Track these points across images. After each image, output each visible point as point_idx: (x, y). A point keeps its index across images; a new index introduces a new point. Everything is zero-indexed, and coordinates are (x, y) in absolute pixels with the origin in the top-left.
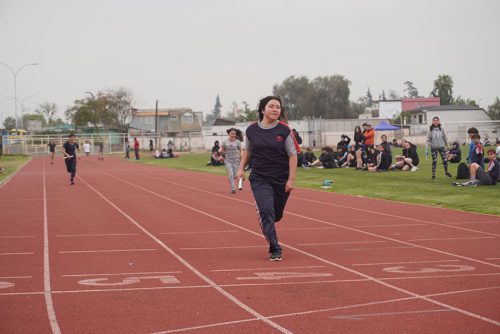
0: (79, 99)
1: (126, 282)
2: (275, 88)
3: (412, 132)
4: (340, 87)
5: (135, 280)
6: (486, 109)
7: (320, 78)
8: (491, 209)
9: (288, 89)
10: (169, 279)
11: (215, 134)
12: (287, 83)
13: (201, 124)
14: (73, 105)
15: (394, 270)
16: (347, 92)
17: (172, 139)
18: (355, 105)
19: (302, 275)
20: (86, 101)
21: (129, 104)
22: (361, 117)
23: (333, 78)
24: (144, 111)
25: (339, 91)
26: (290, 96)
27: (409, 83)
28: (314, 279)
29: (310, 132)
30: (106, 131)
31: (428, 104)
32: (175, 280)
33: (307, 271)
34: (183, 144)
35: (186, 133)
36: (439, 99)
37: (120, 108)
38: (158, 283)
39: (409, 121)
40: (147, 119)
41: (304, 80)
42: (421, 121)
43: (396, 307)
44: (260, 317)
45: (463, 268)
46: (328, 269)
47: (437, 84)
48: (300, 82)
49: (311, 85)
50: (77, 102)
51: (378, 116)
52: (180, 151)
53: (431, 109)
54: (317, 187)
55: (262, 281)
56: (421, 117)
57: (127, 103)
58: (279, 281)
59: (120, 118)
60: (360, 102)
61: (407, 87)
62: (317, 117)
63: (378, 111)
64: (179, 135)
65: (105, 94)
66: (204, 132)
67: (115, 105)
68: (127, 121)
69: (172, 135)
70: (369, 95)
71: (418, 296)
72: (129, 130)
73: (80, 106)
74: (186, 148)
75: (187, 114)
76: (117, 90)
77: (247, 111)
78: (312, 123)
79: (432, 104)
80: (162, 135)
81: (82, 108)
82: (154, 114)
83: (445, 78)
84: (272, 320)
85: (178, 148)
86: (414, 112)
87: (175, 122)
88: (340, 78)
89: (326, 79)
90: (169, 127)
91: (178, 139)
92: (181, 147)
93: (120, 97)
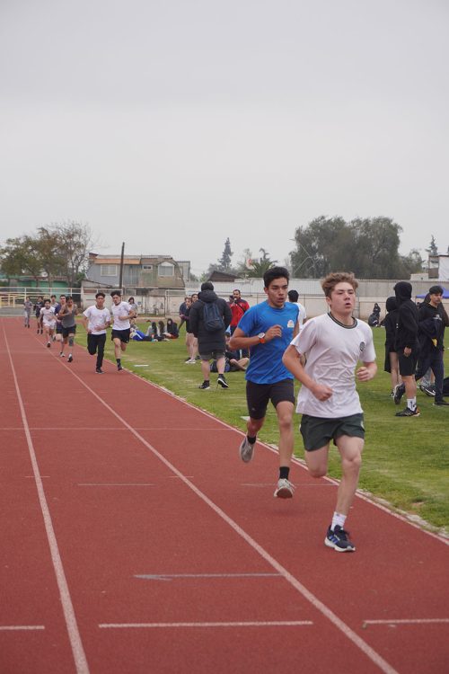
0: (13, 237)
2: (298, 232)
4: (387, 234)
7: (358, 221)
9: (316, 234)
12: (314, 225)
13: (185, 278)
14: (4, 246)
16: (396, 242)
17: (143, 299)
18: (409, 260)
20: (22, 241)
21: (84, 246)
22: (413, 278)
23: (378, 221)
24: (106, 258)
25: (385, 240)
26: (319, 244)
30: (49, 284)
34: (158, 306)
35: (163, 291)
37: (71, 253)
40: (109, 267)
41: (339, 223)
48: (333, 224)
49: (348, 229)
50: (9, 241)
51: (437, 277)
52: (154, 315)
57: (79, 246)
59: (70, 265)
60: (414, 256)
63: (437, 269)
64: (153, 292)
65: (51, 231)
66: (187, 290)
67: (62, 247)
68: (81, 268)
69: (144, 292)
70: (433, 247)
72: (84, 284)
73: (13, 247)
74: (162, 311)
75: (166, 264)
76: (67, 227)
77: (253, 263)
80: (129, 293)
81: (17, 250)
82: (119, 262)
85: (151, 311)
87: (149, 274)
88: (387, 221)
89: (367, 222)
90: (141, 282)
91: (151, 298)
92: (156, 309)
93: (70, 236)
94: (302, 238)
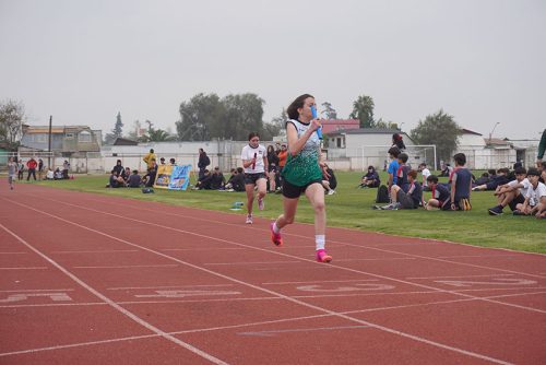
1: (11, 299)
2: (182, 106)
3: (330, 156)
4: (253, 106)
5: (22, 297)
6: (409, 134)
7: (231, 97)
8: (413, 232)
9: (196, 108)
10: (60, 297)
11: (115, 155)
12: (195, 101)
13: (99, 143)
15: (309, 288)
16: (260, 112)
17: (67, 159)
18: (268, 125)
19: (209, 293)
21: (19, 119)
22: (275, 139)
23: (246, 96)
24: (37, 128)
25: (252, 111)
26: (199, 115)
27: (327, 104)
28: (220, 297)
29: (219, 155)
31: (347, 127)
32: (67, 298)
33: (214, 289)
34: (80, 165)
35: (83, 153)
36: (358, 121)
37: (9, 124)
38: (48, 300)
39: (326, 145)
40: (40, 136)
41: (214, 98)
42: (339, 145)
43: (310, 323)
44: (160, 333)
45: (382, 287)
46: (236, 287)
47: (357, 105)
48: (210, 100)
49: (222, 103)
52: (77, 172)
53: (350, 132)
54: (225, 209)
55: (164, 299)
56: (339, 140)
57: (18, 119)
58: (182, 299)
59: (9, 135)
60: (274, 123)
61: (324, 108)
62: (227, 138)
64: (75, 155)
66: (103, 153)
67: (3, 120)
68: (17, 139)
69: (68, 155)
71: (333, 313)
72: (20, 149)
74: (83, 169)
75: (85, 132)
76: (5, 104)
77: (151, 131)
78: (222, 144)
79: (352, 127)
80: (56, 155)
82: (47, 131)
83: (365, 99)
84: (175, 336)
85: (74, 169)
86: (331, 135)
87: (71, 140)
88: (253, 96)
89: (238, 97)
90: (64, 146)
91: (74, 160)
92: (78, 169)
93: (9, 111)
94: (185, 111)
